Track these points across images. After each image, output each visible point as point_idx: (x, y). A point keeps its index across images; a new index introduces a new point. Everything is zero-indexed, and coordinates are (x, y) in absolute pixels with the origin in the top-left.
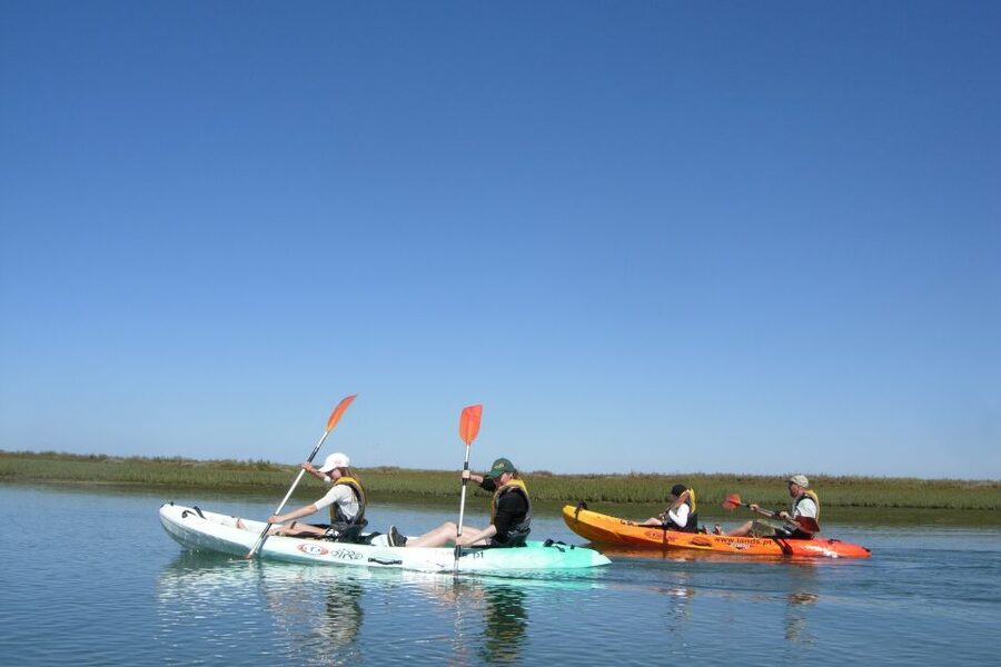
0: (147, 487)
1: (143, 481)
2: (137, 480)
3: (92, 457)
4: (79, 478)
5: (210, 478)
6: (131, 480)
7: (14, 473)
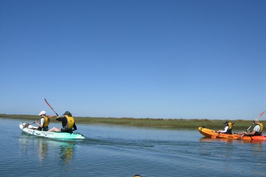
0: (180, 127)
1: (178, 125)
2: (177, 125)
3: (159, 119)
4: (161, 125)
5: (197, 124)
6: (175, 125)
7: (143, 124)
